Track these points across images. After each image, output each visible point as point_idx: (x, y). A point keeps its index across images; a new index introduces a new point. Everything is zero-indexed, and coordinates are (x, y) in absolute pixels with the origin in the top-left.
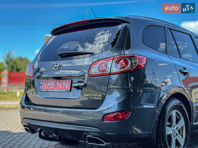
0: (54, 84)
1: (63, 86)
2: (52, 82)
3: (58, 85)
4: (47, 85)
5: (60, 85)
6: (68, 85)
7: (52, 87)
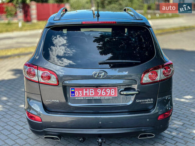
0: (93, 92)
1: (107, 93)
2: (90, 90)
3: (100, 92)
4: (83, 93)
5: (103, 92)
6: (113, 92)
7: (90, 95)
